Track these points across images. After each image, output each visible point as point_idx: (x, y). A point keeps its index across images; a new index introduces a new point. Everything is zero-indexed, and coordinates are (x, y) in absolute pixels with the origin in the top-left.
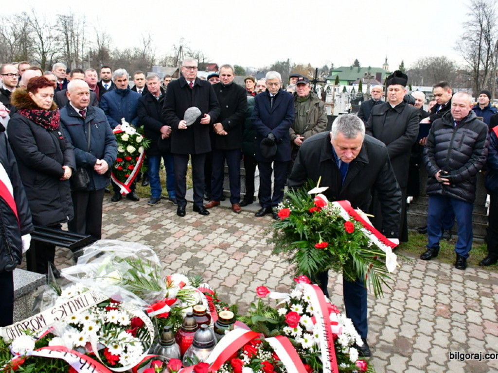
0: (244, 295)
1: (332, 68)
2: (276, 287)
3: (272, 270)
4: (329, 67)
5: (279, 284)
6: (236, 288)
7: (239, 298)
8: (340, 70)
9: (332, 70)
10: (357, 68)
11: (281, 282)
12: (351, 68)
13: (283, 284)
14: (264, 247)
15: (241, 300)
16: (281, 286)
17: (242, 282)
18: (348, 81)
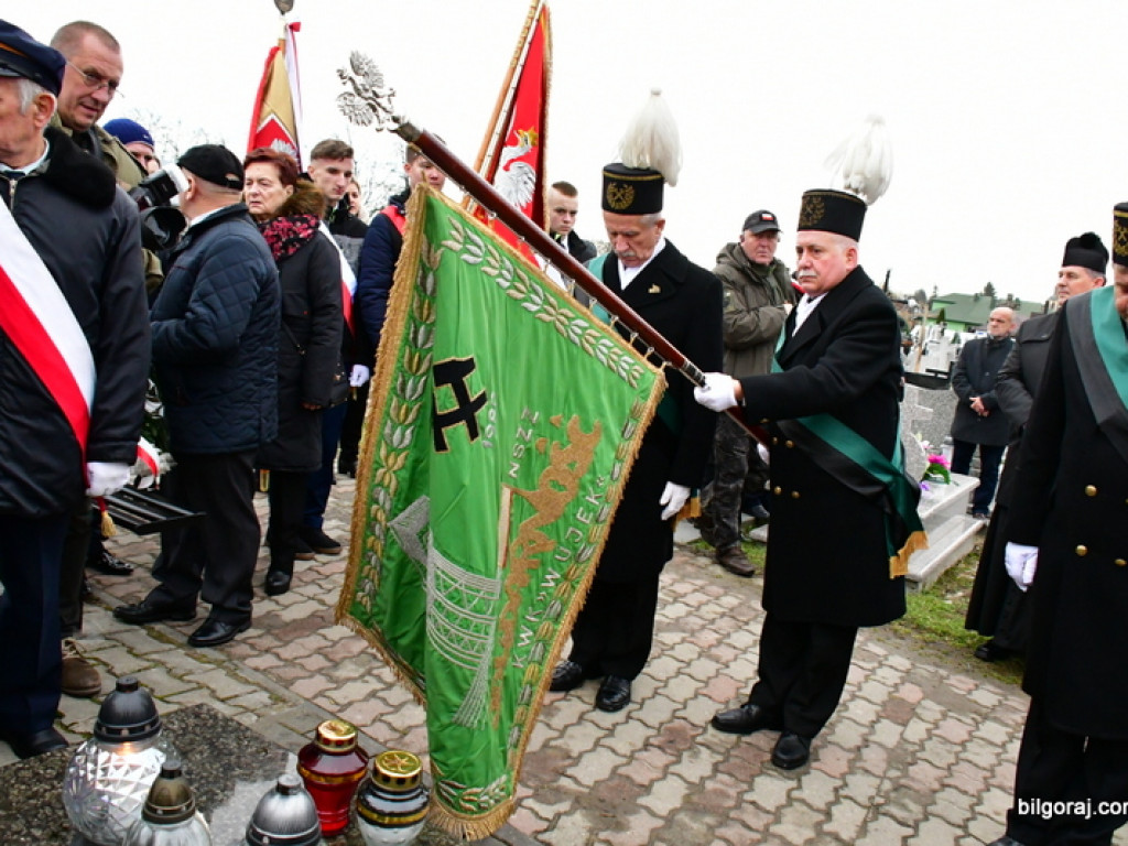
0: (570, 731)
1: (935, 296)
2: (661, 724)
3: (668, 679)
4: (929, 295)
5: (674, 717)
6: (558, 709)
7: (555, 734)
8: (951, 300)
9: (934, 300)
10: (989, 299)
11: (679, 714)
12: (977, 298)
13: (684, 719)
14: (669, 624)
15: (559, 742)
16: (677, 723)
17: (579, 698)
18: (967, 324)
